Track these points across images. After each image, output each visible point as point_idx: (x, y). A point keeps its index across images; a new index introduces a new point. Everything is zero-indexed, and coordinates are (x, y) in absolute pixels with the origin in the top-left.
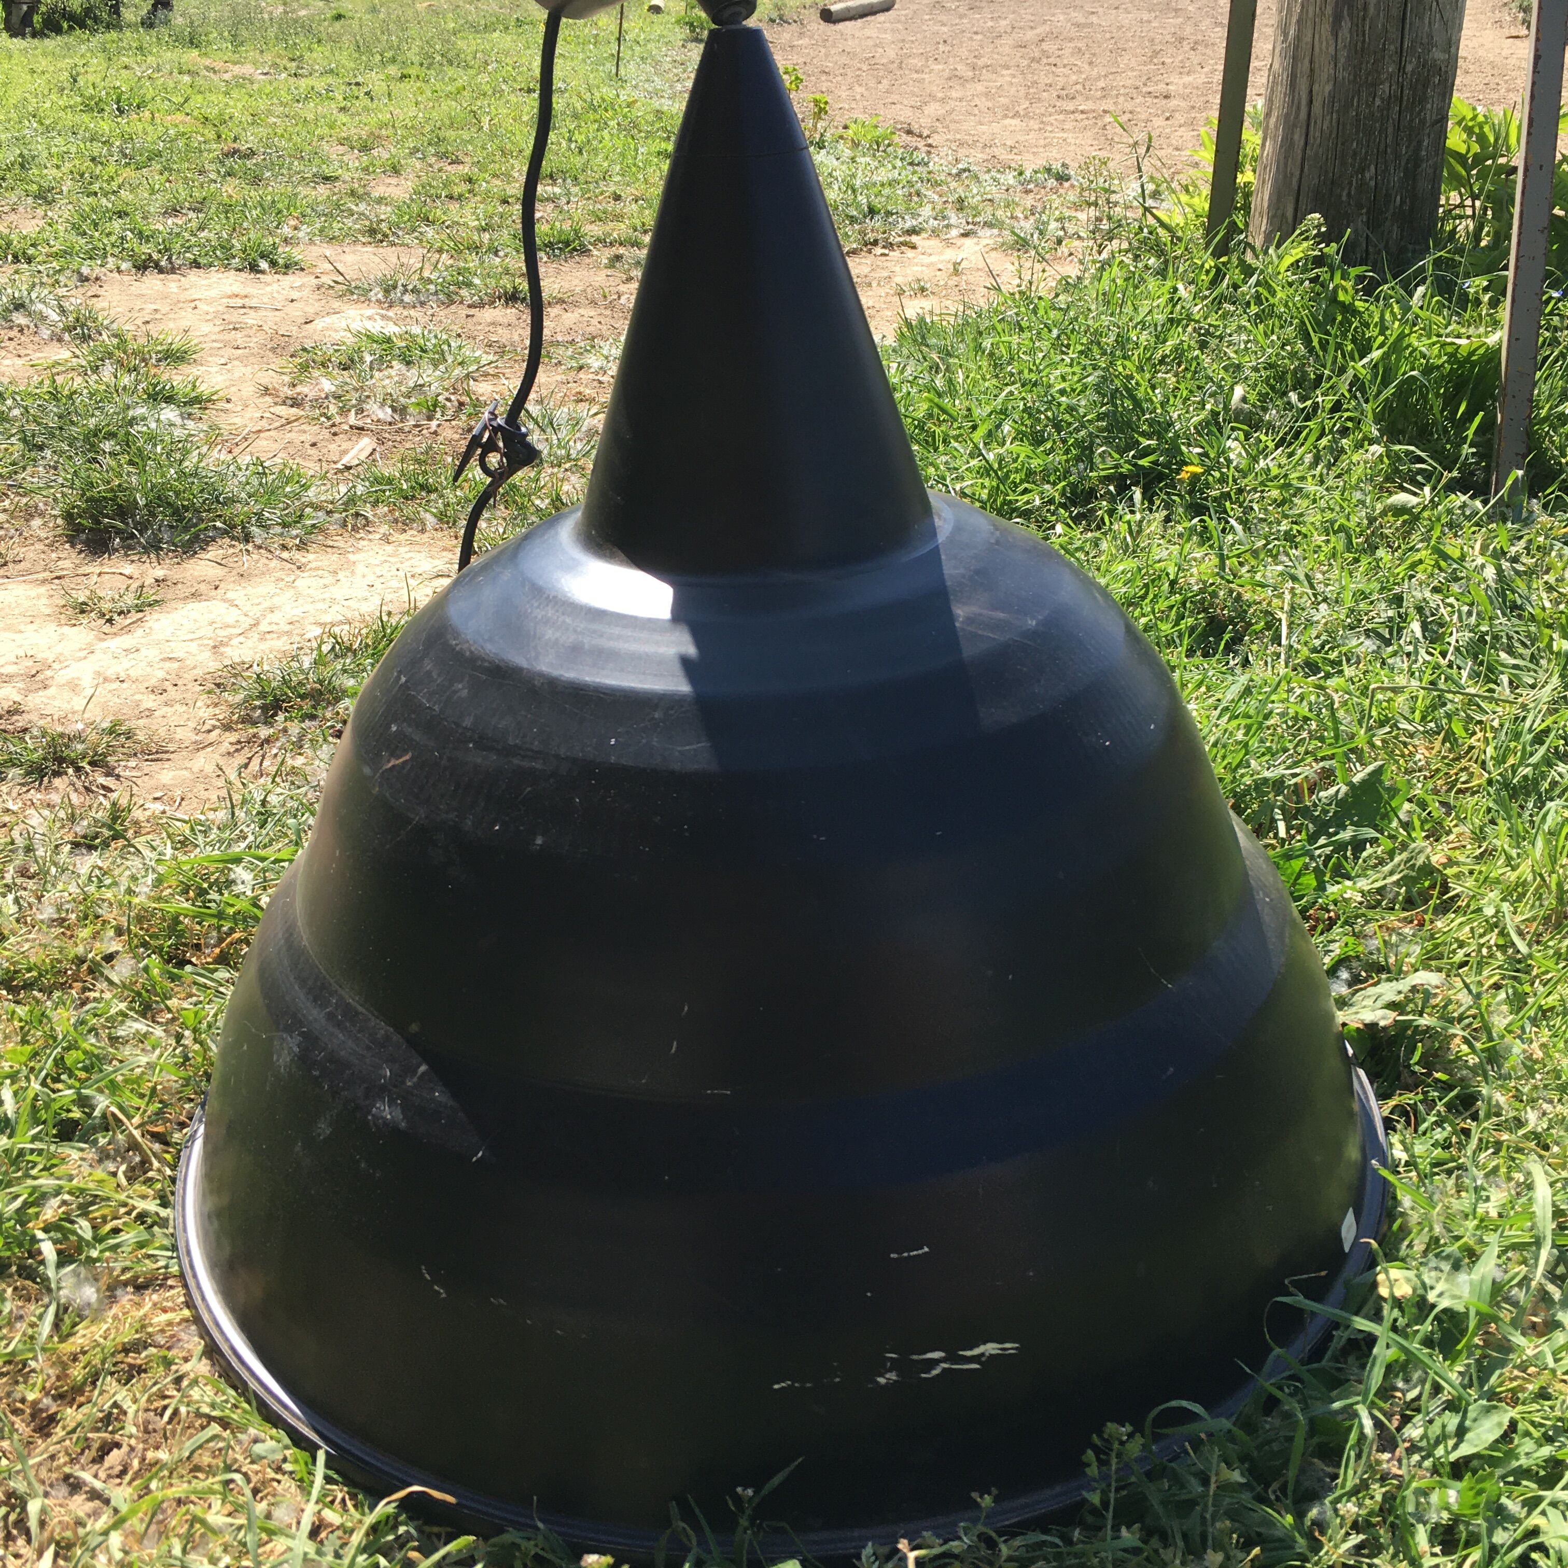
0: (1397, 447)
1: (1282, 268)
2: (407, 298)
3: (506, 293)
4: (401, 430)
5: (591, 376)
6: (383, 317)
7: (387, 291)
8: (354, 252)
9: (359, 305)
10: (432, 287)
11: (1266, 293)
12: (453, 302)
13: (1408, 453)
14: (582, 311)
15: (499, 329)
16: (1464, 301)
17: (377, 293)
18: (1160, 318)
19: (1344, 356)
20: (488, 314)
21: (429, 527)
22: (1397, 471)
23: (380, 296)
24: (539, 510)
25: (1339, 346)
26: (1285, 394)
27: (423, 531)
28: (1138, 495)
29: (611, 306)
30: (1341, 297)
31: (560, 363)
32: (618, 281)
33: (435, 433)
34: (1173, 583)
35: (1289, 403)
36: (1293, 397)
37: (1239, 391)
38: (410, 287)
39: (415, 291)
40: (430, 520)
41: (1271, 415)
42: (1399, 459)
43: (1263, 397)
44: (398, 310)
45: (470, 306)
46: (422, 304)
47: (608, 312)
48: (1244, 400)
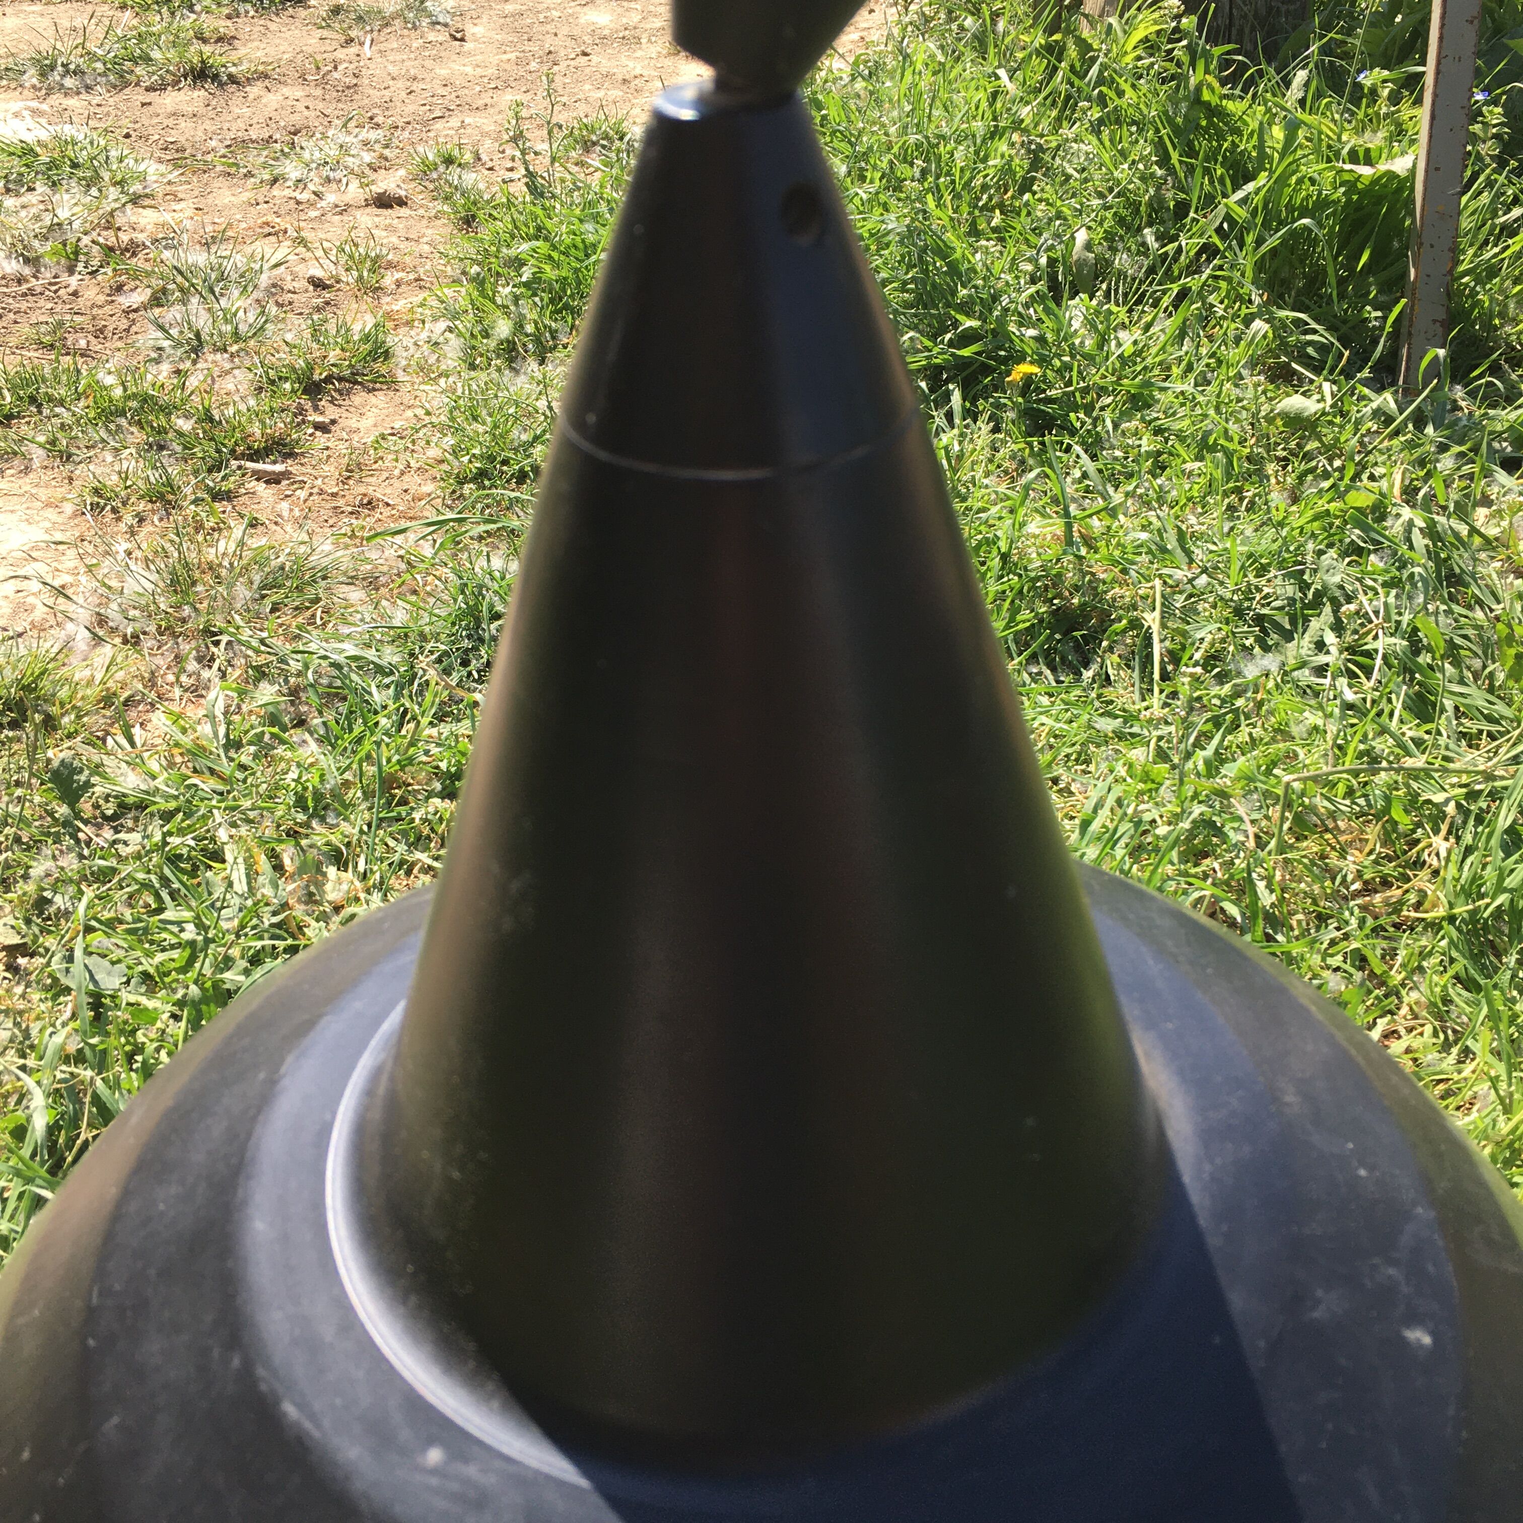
0: (1283, 314)
1: (1129, 47)
2: (69, 82)
3: (192, 69)
4: (31, 292)
5: (288, 192)
6: (35, 112)
7: (43, 75)
8: (16, 15)
9: (11, 94)
10: (99, 66)
11: (1112, 94)
12: (127, 84)
13: (1297, 322)
14: (286, 91)
15: (181, 120)
16: (1358, 95)
17: (31, 77)
18: (979, 127)
19: (1212, 182)
20: (171, 100)
21: (36, 464)
22: (1284, 344)
23: (35, 81)
24: (180, 434)
25: (1207, 171)
26: (1139, 229)
27: (27, 470)
28: (956, 398)
29: (323, 82)
30: (1206, 96)
31: (249, 175)
32: (335, 44)
33: (75, 294)
34: (1005, 557)
35: (1144, 244)
36: (1149, 235)
37: (1082, 236)
38: (72, 67)
39: (78, 72)
40: (38, 455)
41: (1121, 260)
42: (1284, 326)
43: (1110, 237)
44: (57, 99)
45: (148, 89)
46: (88, 88)
47: (319, 92)
48: (1088, 246)
